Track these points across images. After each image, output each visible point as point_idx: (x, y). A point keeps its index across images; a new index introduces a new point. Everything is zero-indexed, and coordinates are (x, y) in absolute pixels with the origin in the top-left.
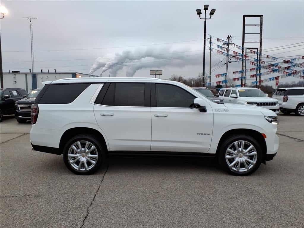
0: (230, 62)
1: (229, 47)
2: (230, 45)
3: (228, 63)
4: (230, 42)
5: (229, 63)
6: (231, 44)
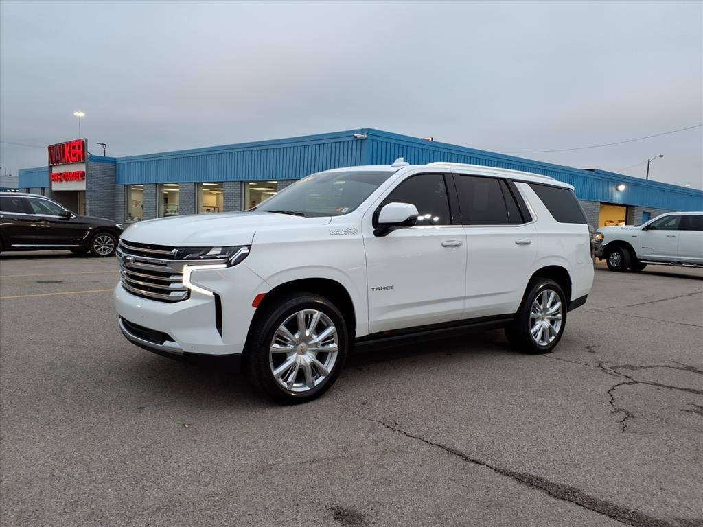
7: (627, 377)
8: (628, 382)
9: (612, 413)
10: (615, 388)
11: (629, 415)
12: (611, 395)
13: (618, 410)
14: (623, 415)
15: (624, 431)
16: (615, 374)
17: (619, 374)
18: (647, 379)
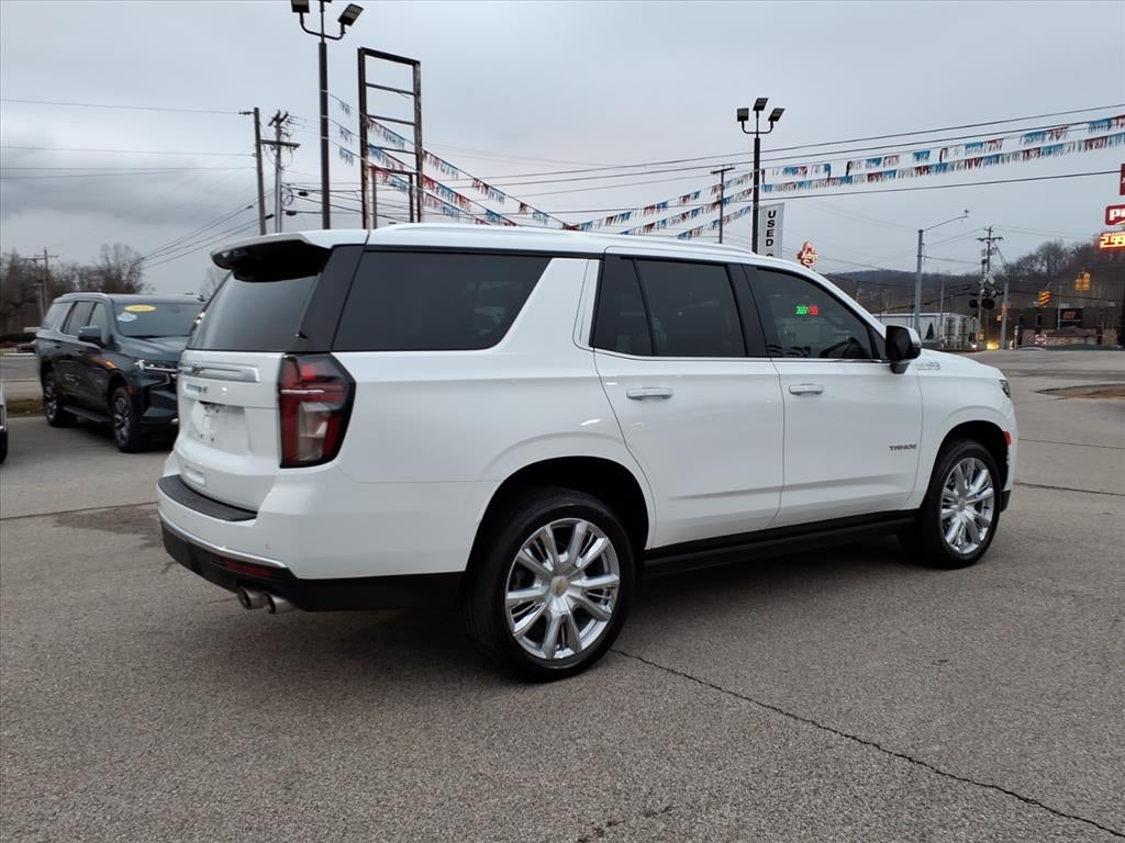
0: (291, 213)
1: (282, 154)
2: (284, 148)
3: (281, 214)
4: (285, 139)
5: (285, 216)
6: (288, 145)
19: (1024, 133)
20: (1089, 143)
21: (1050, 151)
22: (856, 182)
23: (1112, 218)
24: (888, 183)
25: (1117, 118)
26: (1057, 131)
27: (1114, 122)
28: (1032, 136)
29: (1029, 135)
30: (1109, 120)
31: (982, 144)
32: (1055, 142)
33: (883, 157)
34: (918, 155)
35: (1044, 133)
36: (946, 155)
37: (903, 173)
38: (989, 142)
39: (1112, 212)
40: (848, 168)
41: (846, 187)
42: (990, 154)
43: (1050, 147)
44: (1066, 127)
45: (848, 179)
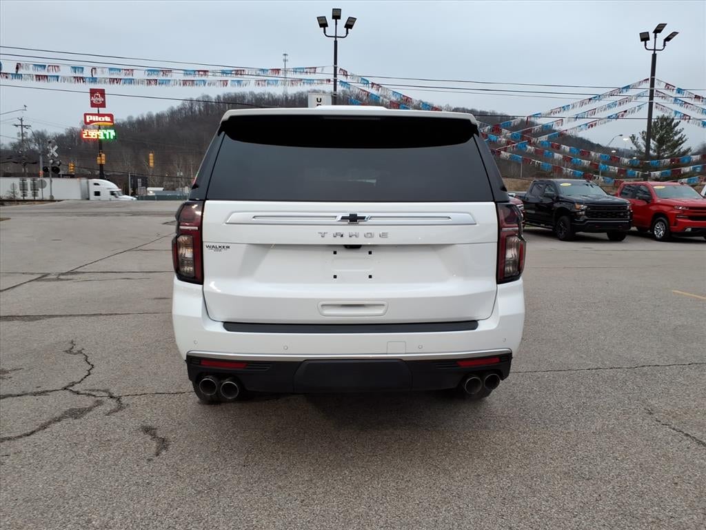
7: (78, 393)
8: (76, 385)
9: (83, 349)
10: (86, 373)
11: (70, 351)
12: (89, 363)
13: (80, 352)
14: (74, 351)
15: (72, 342)
16: (94, 393)
17: (89, 395)
18: (50, 399)
19: (147, 68)
20: (185, 83)
21: (162, 83)
22: (25, 79)
23: (88, 121)
24: (53, 84)
25: (199, 71)
26: (166, 72)
27: (197, 73)
28: (152, 71)
29: (148, 70)
30: (195, 71)
31: (120, 70)
32: (164, 78)
33: (47, 65)
34: (75, 69)
35: (158, 71)
36: (95, 73)
37: (65, 79)
38: (125, 70)
39: (88, 117)
40: (17, 68)
41: (17, 82)
42: (126, 77)
43: (163, 80)
44: (170, 71)
45: (17, 76)
